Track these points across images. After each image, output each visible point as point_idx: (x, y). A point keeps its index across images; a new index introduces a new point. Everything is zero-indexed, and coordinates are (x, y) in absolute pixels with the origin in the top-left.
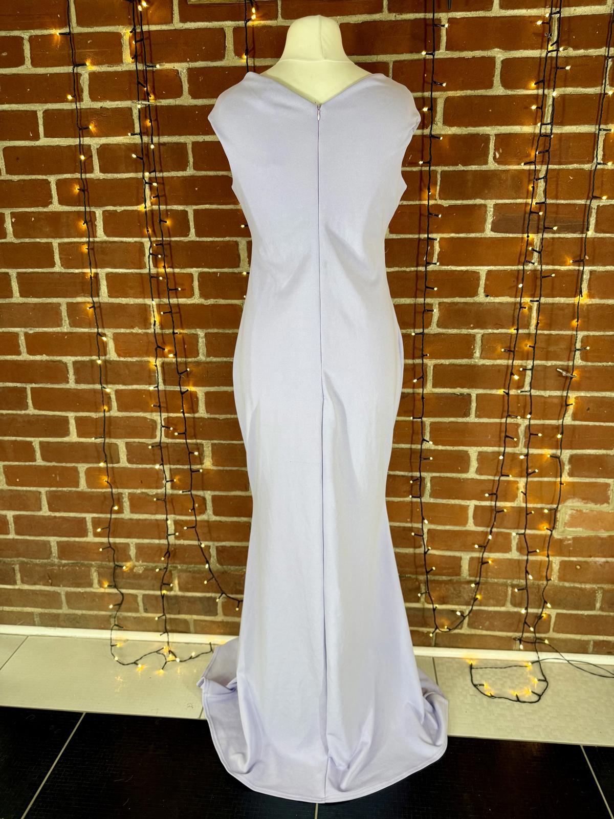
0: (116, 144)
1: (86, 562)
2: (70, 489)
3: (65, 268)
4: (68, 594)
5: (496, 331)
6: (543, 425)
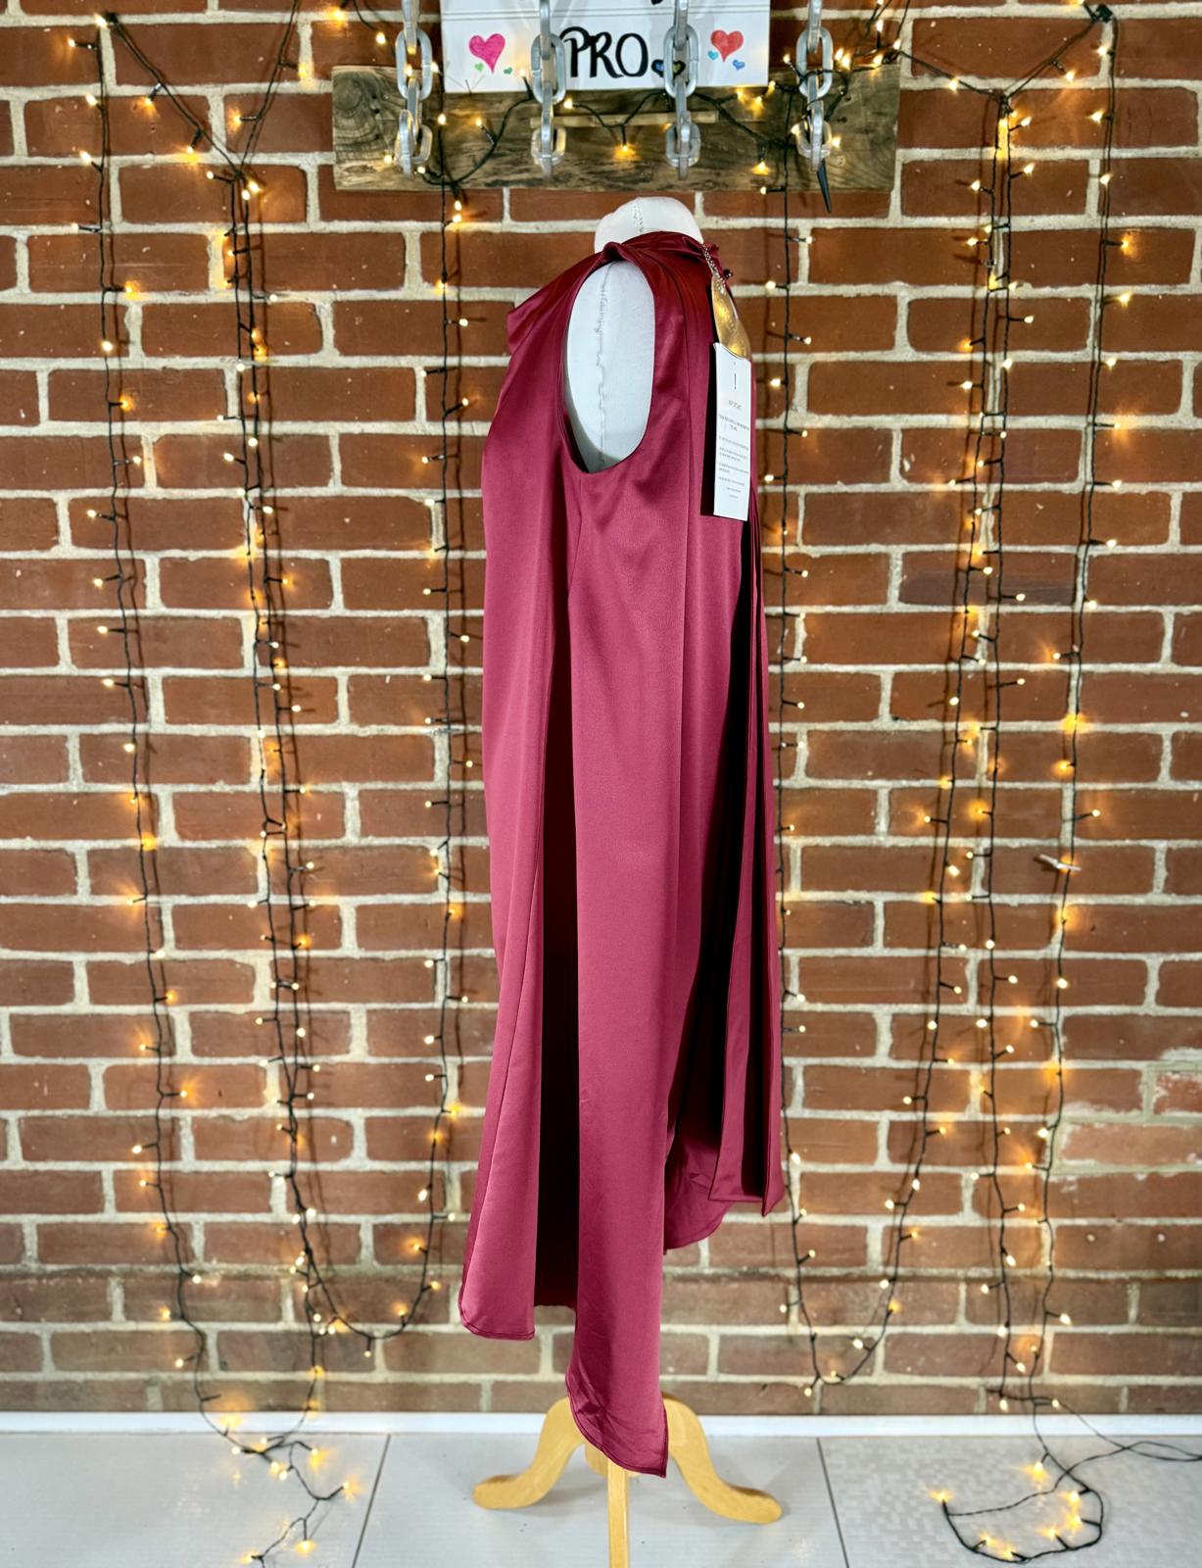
0: (190, 436)
1: (98, 1267)
2: (70, 1112)
3: (79, 667)
4: (57, 1339)
5: (915, 784)
6: (1010, 959)
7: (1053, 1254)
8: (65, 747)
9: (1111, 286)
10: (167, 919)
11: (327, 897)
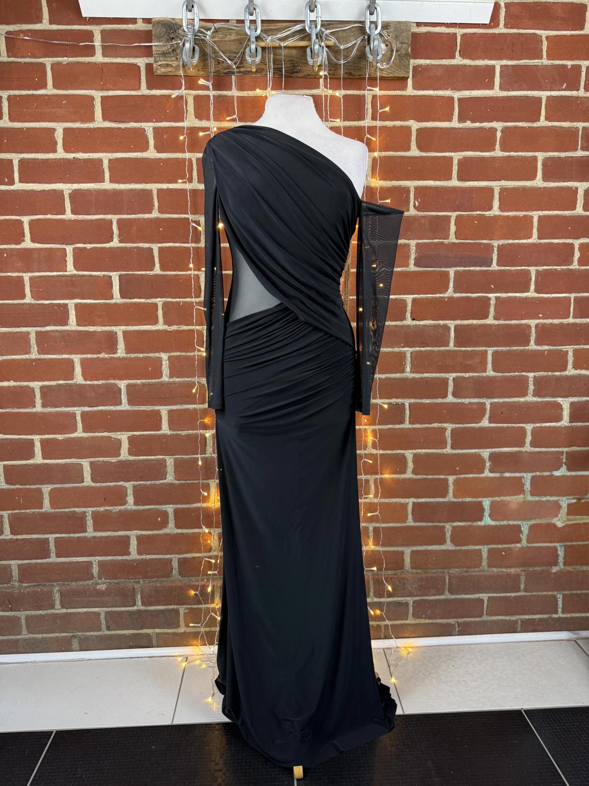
0: (87, 190)
1: (48, 584)
2: (33, 510)
3: (35, 300)
4: (28, 618)
6: (466, 428)
7: (487, 561)
8: (29, 337)
9: (505, 122)
10: (79, 418)
11: (154, 406)
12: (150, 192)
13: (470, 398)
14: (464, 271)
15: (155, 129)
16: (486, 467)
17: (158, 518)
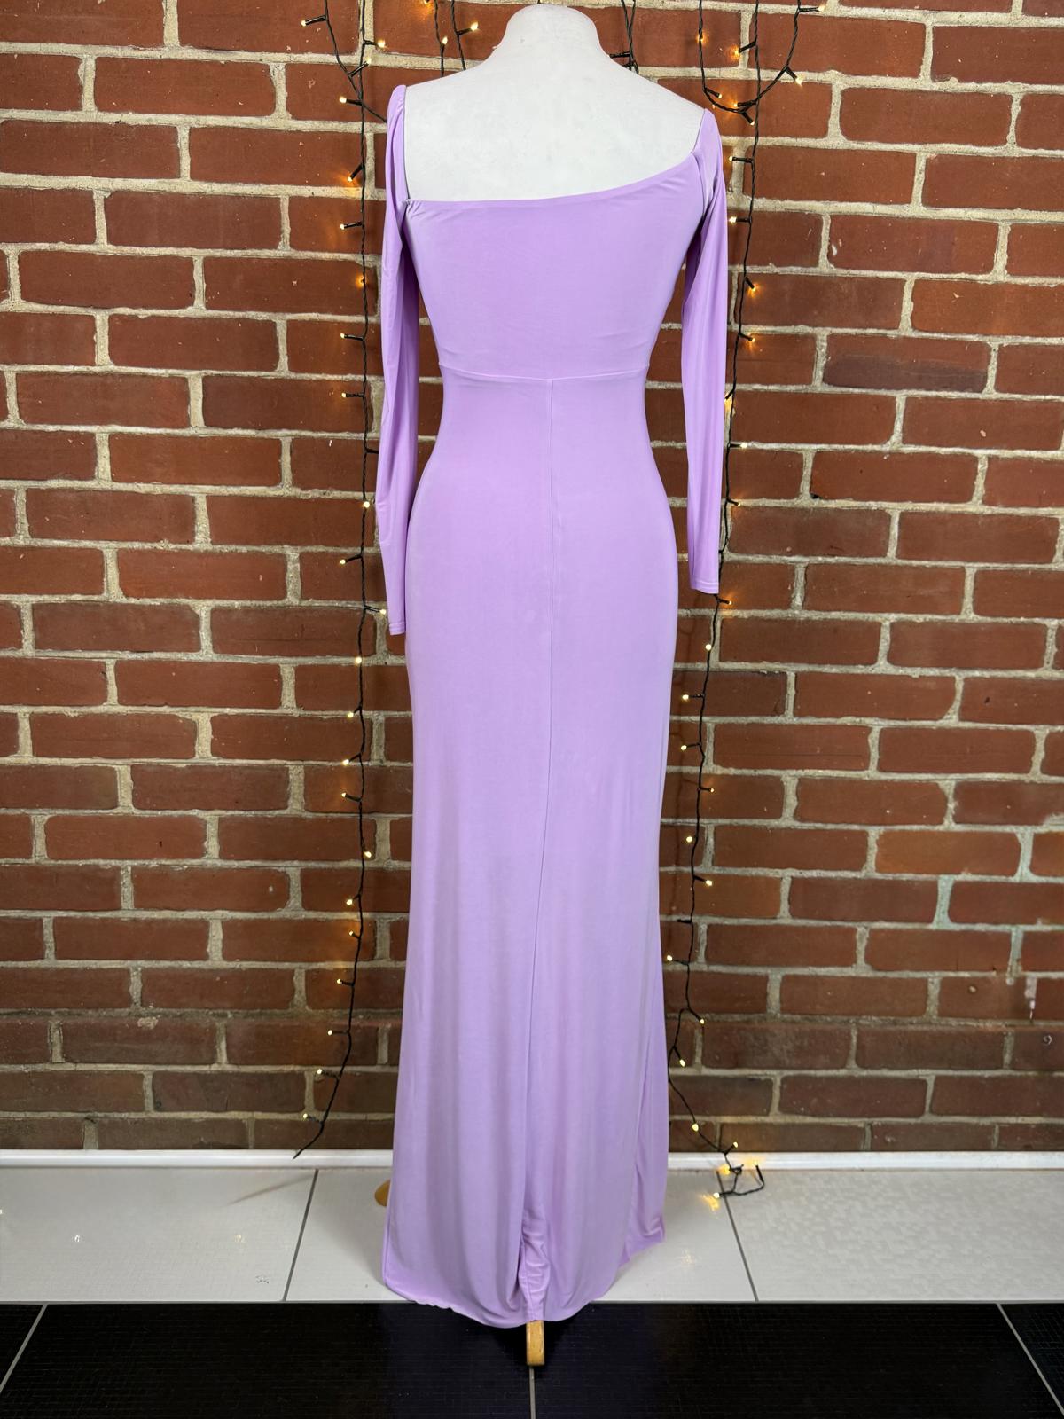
0: (141, 193)
3: (27, 422)
5: (830, 560)
6: (910, 729)
7: (937, 1004)
8: (12, 501)
9: (1031, 84)
10: (111, 674)
11: (267, 657)
12: (275, 201)
13: (923, 666)
14: (927, 398)
15: (291, 68)
16: (948, 812)
17: (268, 888)
